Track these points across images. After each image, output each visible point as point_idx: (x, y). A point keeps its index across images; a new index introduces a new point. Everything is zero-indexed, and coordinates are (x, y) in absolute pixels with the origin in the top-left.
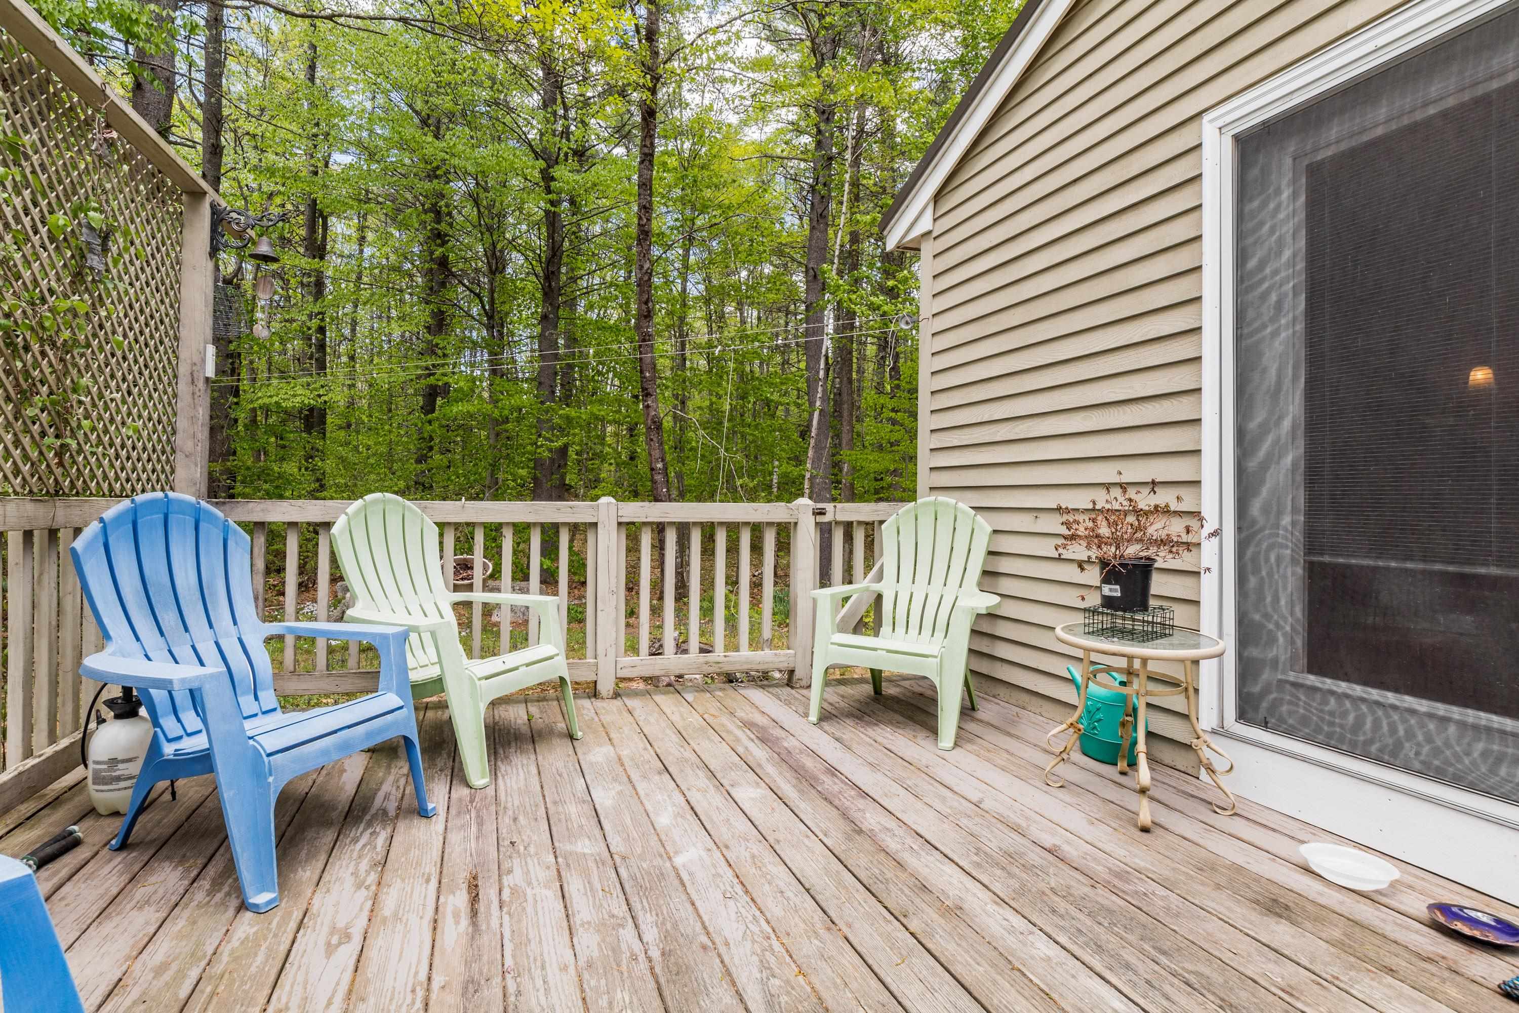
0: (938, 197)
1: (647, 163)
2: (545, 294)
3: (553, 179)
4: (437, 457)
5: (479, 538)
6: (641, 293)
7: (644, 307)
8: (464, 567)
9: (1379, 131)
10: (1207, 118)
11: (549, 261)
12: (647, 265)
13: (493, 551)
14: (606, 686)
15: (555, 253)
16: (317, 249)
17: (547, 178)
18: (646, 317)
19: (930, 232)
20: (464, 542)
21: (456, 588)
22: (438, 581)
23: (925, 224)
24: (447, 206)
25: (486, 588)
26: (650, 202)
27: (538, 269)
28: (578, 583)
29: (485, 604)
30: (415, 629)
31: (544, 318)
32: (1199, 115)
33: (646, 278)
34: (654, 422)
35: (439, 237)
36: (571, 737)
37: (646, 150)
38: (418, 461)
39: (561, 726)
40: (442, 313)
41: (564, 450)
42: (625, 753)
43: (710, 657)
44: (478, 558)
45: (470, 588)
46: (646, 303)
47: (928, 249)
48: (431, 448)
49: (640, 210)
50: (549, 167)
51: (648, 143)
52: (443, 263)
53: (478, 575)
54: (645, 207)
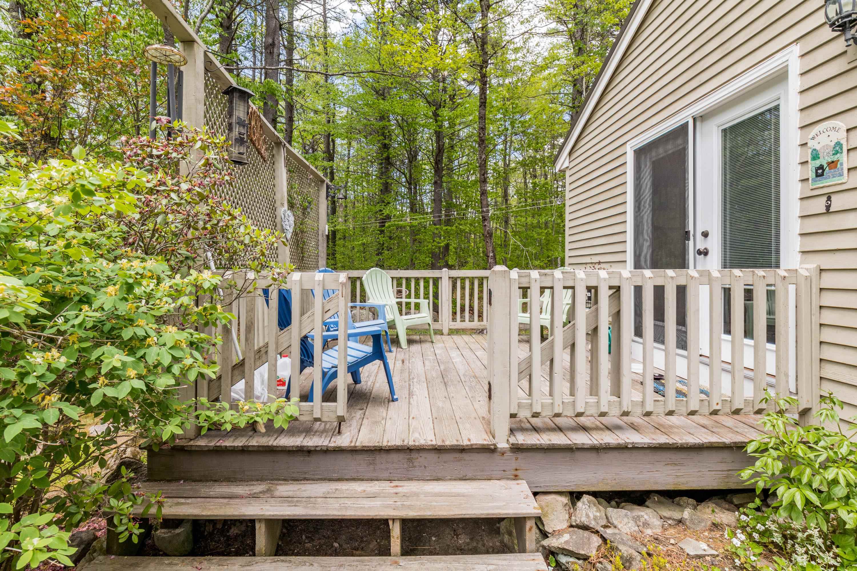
0: (570, 154)
1: (483, 107)
2: (435, 171)
3: (438, 115)
4: (386, 252)
5: (404, 282)
6: (481, 170)
7: (482, 177)
8: (399, 292)
9: (662, 156)
10: (628, 143)
11: (437, 156)
12: (484, 156)
13: (408, 287)
14: (446, 331)
15: (440, 150)
16: (330, 156)
17: (436, 115)
18: (483, 182)
19: (568, 167)
20: (399, 285)
21: (397, 298)
22: (392, 295)
23: (566, 164)
24: (389, 132)
25: (406, 298)
26: (485, 126)
27: (432, 160)
28: (436, 296)
29: (406, 303)
30: (387, 305)
31: (435, 183)
32: (626, 142)
33: (483, 163)
34: (489, 233)
35: (386, 147)
36: (432, 342)
37: (482, 101)
38: (378, 255)
39: (430, 340)
40: (387, 183)
41: (447, 246)
42: (447, 345)
43: (482, 323)
44: (404, 289)
45: (401, 298)
46: (483, 175)
47: (568, 173)
48: (383, 249)
49: (479, 130)
50: (437, 109)
51: (483, 97)
52: (388, 158)
53: (404, 294)
54: (482, 128)
